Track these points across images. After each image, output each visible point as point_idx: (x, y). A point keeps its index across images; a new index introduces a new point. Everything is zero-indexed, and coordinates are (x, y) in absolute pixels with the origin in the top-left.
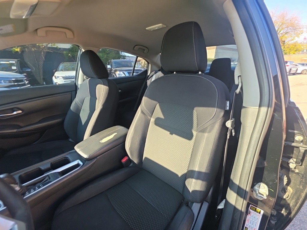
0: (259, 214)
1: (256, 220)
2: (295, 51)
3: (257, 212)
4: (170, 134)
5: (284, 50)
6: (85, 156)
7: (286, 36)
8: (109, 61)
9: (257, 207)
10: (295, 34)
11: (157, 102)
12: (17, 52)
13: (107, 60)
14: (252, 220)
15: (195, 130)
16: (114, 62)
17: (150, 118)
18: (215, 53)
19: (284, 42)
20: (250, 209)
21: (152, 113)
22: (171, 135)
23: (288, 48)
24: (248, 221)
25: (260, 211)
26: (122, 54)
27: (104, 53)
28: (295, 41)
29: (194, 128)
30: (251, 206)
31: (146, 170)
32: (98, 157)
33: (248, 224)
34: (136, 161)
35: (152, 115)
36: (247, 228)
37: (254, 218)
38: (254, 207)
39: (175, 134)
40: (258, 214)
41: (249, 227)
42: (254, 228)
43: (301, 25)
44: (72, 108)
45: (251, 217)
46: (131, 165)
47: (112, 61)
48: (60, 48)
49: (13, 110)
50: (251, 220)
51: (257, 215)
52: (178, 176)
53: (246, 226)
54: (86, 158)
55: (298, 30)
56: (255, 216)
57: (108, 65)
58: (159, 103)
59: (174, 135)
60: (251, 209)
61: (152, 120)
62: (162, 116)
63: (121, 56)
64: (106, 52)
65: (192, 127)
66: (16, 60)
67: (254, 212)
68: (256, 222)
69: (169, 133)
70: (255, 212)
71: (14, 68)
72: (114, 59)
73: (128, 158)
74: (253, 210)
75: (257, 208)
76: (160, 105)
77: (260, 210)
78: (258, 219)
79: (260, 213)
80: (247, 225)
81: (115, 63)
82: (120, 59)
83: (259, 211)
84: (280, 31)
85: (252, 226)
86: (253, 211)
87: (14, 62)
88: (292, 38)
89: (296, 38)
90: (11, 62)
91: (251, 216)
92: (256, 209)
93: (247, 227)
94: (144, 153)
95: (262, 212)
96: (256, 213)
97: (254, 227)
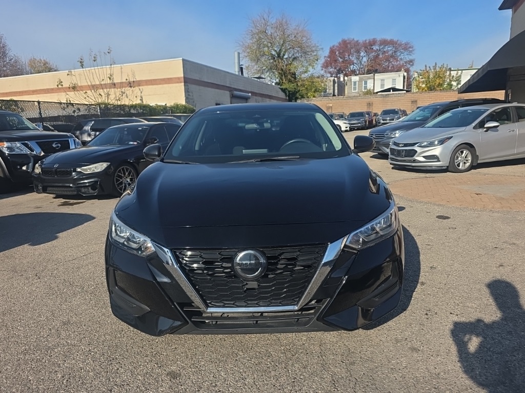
2: (314, 92)
5: (299, 91)
7: (295, 63)
10: (307, 62)
18: (185, 92)
19: (295, 74)
23: (303, 85)
28: (309, 73)
43: (314, 45)
55: (309, 53)
84: (284, 55)
88: (304, 68)
89: (310, 68)
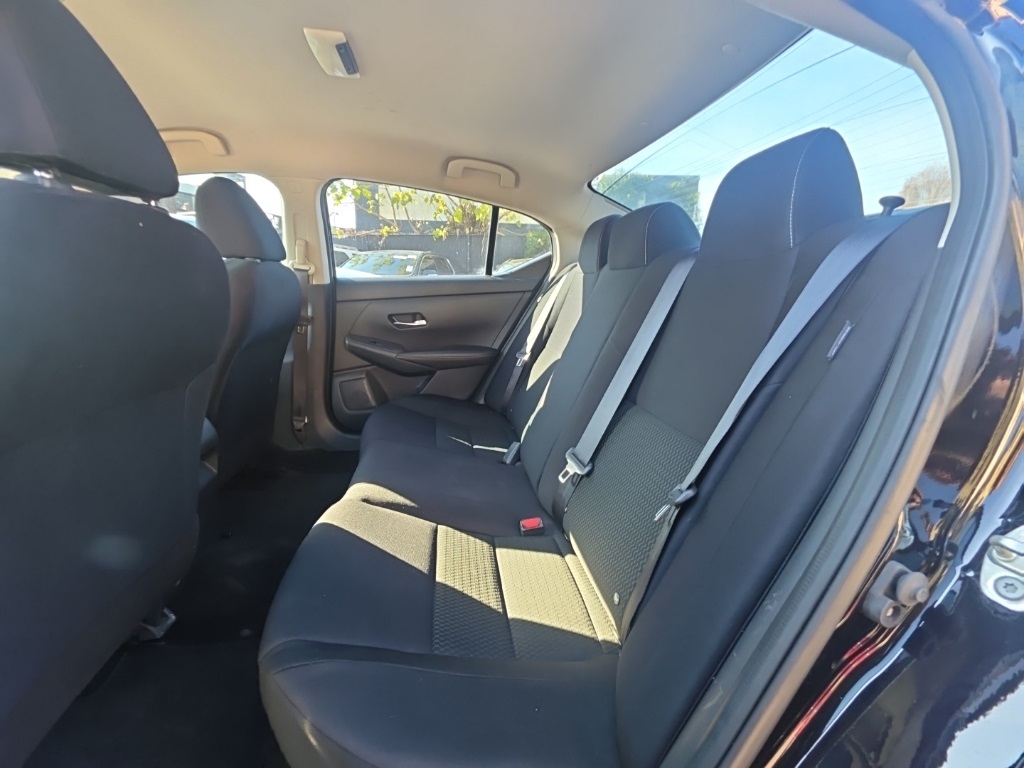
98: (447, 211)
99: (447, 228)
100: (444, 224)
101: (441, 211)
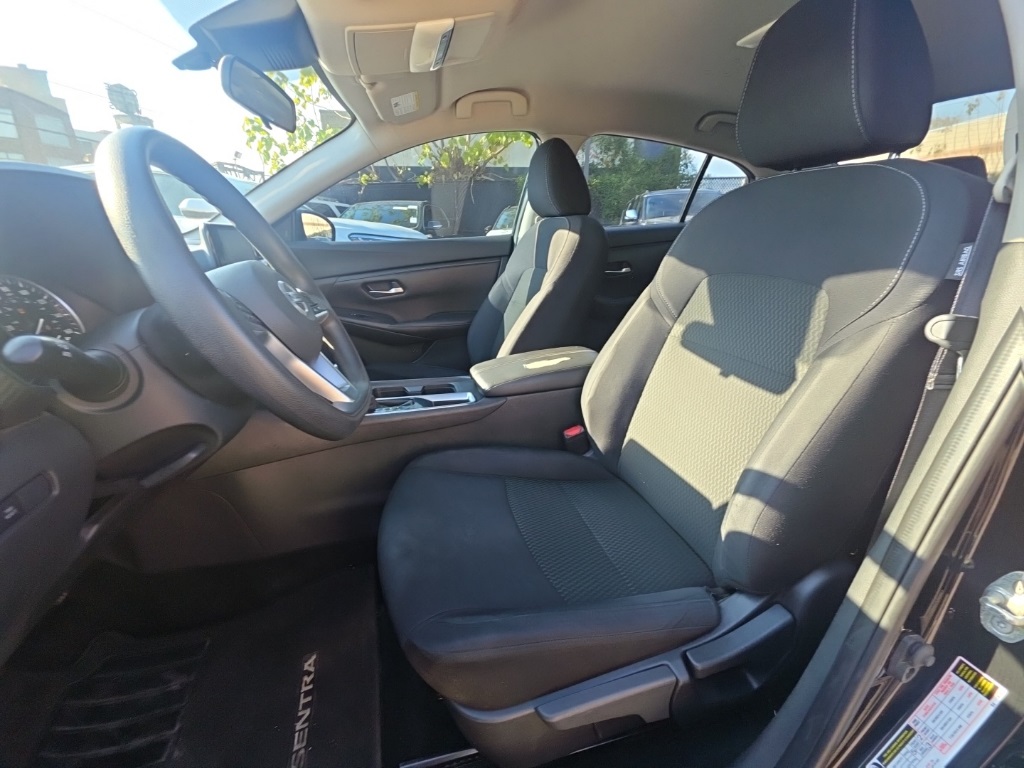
0: (985, 700)
1: (964, 716)
3: (980, 690)
4: (721, 374)
6: (485, 385)
8: (637, 196)
9: (984, 670)
11: (702, 273)
12: (426, 184)
13: (631, 193)
14: (946, 711)
15: (808, 360)
16: (649, 200)
17: (670, 323)
20: (954, 671)
21: (681, 308)
22: (722, 378)
24: (928, 709)
25: (995, 688)
26: (685, 173)
27: (624, 173)
29: (805, 354)
30: (961, 662)
31: (624, 481)
32: (509, 398)
33: (923, 719)
34: (601, 442)
35: (679, 315)
36: (915, 733)
37: (960, 708)
38: (971, 668)
39: (735, 375)
40: (982, 698)
41: (926, 730)
42: (941, 741)
44: (491, 295)
45: (946, 701)
46: (589, 455)
47: (647, 195)
48: (511, 169)
49: (390, 284)
50: (941, 712)
51: (976, 701)
52: (710, 504)
53: (912, 725)
54: (483, 390)
56: (965, 701)
57: (631, 208)
58: (710, 275)
59: (732, 379)
60: (958, 675)
61: (678, 329)
62: (709, 319)
63: (683, 177)
64: (633, 167)
65: (799, 351)
66: (420, 202)
67: (966, 685)
68: (960, 722)
69: (717, 370)
70: (972, 690)
71: (413, 220)
72: (651, 189)
73: (583, 430)
74: (963, 678)
75: (985, 675)
76: (710, 284)
77: (994, 682)
78: (972, 717)
79: (990, 696)
80: (916, 722)
81: (654, 202)
82: (675, 188)
83: (989, 687)
85: (939, 732)
86: (963, 682)
87: (415, 207)
90: (410, 207)
91: (949, 697)
92: (979, 675)
93: (915, 728)
94: (630, 427)
95: (1002, 693)
96: (976, 692)
97: (946, 738)
98: (431, 156)
99: (432, 174)
100: (428, 169)
101: (425, 156)
